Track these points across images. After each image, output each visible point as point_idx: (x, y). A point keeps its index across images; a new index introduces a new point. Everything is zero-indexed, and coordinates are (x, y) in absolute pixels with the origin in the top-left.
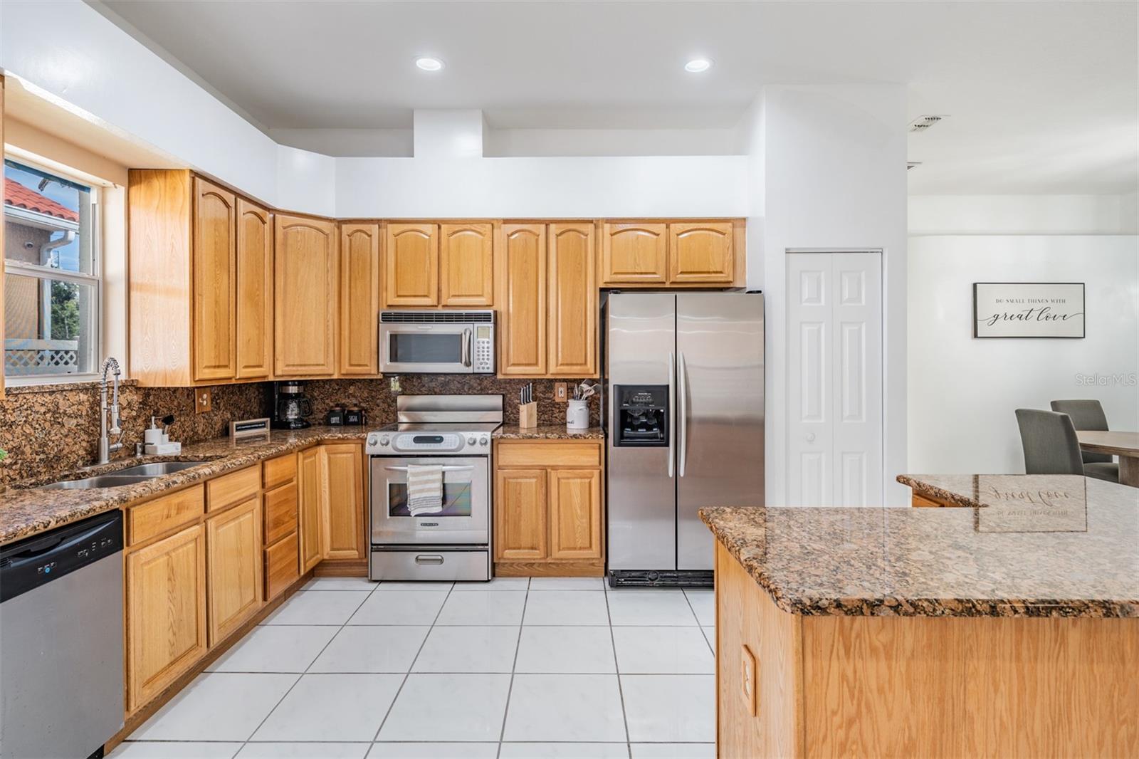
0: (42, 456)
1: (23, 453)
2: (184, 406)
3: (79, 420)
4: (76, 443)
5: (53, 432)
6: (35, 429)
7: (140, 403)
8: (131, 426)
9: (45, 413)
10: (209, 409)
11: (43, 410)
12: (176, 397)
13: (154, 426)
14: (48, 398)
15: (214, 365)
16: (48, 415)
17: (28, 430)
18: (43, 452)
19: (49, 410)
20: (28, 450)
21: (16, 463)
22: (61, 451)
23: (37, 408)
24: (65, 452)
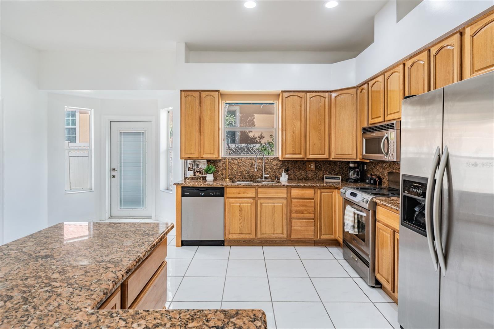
0: (248, 175)
1: (243, 173)
2: (301, 167)
3: (259, 167)
4: (258, 173)
5: (251, 169)
6: (246, 168)
7: (281, 164)
8: (277, 171)
9: (249, 164)
10: (314, 169)
11: (248, 163)
12: (297, 164)
13: (284, 172)
14: (250, 161)
15: (292, 153)
16: (250, 165)
17: (244, 168)
18: (248, 174)
19: (250, 164)
20: (244, 172)
21: (241, 175)
22: (253, 174)
23: (247, 163)
24: (255, 175)
